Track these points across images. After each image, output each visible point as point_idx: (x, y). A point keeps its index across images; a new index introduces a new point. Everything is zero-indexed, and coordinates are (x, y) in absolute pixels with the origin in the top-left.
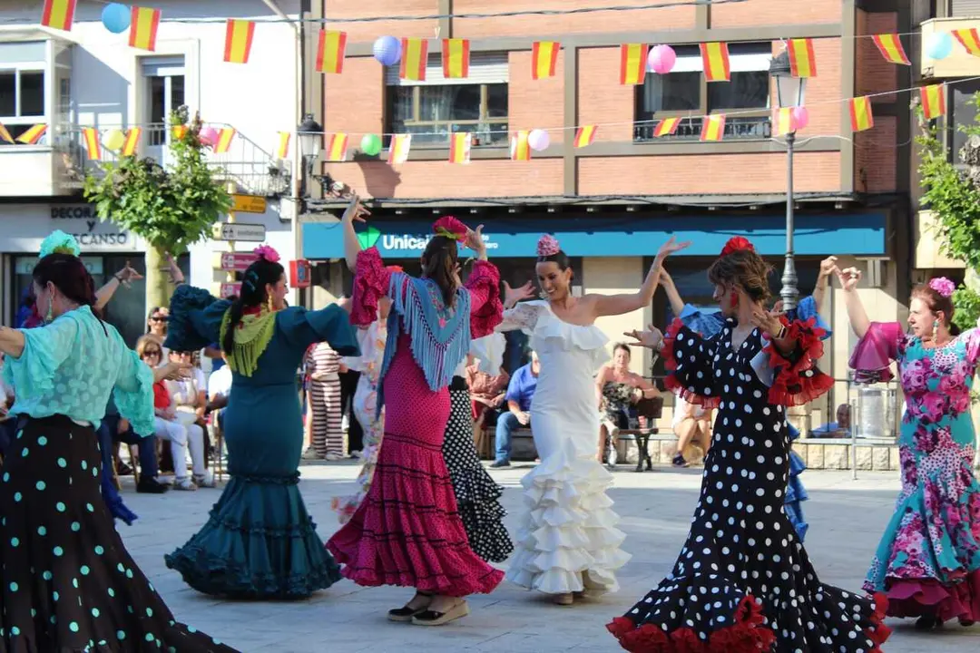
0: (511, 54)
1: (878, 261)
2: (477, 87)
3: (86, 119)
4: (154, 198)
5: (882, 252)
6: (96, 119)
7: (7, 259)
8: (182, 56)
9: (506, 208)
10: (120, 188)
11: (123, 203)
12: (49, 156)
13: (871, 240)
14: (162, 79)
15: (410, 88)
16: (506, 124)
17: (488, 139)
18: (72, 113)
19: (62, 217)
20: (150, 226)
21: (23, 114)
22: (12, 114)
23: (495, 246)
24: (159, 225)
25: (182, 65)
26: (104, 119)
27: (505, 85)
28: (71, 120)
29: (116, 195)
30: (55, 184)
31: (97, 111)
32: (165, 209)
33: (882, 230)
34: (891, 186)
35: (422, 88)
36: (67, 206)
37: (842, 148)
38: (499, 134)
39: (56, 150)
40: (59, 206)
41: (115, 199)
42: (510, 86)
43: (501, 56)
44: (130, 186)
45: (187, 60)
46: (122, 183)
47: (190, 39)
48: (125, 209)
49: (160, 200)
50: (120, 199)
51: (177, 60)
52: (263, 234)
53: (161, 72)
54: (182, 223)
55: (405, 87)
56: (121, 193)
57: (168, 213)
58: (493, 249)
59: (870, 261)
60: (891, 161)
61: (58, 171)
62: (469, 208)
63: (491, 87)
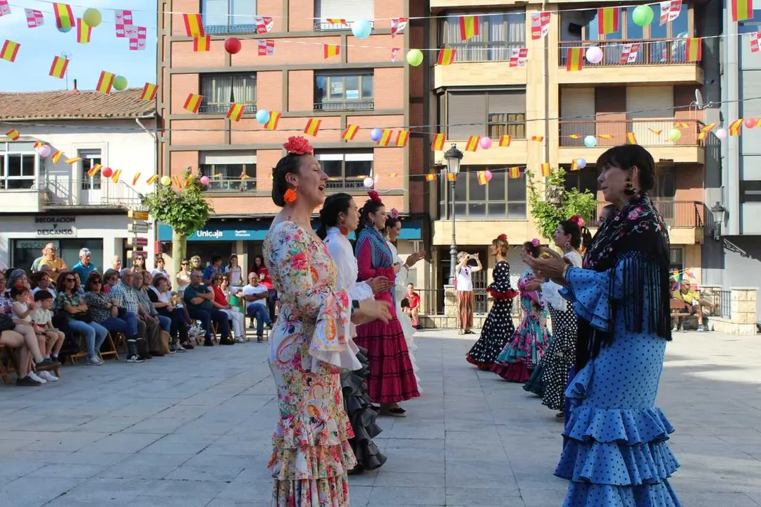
0: (258, 151)
1: (418, 242)
2: (241, 165)
3: (52, 178)
4: (182, 209)
5: (420, 238)
6: (56, 178)
7: (13, 241)
8: (100, 150)
9: (255, 219)
10: (164, 204)
11: (166, 211)
12: (37, 194)
13: (416, 233)
14: (90, 159)
15: (210, 166)
16: (256, 182)
17: (246, 188)
18: (46, 175)
19: (41, 222)
20: (180, 222)
21: (24, 175)
22: (20, 175)
23: (249, 235)
24: (183, 221)
25: (100, 154)
26: (59, 178)
27: (255, 164)
28: (46, 178)
29: (161, 207)
30: (39, 207)
31: (57, 175)
32: (187, 214)
33: (419, 230)
34: (421, 210)
35: (216, 165)
36: (43, 217)
37: (405, 194)
38: (252, 185)
39: (40, 191)
40: (39, 217)
41: (160, 209)
42: (257, 166)
43: (253, 152)
44: (169, 202)
45: (102, 152)
46: (165, 201)
47: (103, 142)
48: (168, 213)
49: (184, 210)
50: (163, 209)
51: (98, 151)
52: (147, 229)
53: (88, 157)
54: (195, 220)
55: (207, 165)
56: (164, 206)
57: (188, 216)
58: (248, 237)
59: (415, 242)
60: (422, 200)
61: (41, 201)
62: (238, 219)
63: (247, 165)
